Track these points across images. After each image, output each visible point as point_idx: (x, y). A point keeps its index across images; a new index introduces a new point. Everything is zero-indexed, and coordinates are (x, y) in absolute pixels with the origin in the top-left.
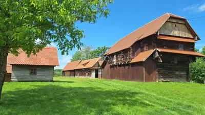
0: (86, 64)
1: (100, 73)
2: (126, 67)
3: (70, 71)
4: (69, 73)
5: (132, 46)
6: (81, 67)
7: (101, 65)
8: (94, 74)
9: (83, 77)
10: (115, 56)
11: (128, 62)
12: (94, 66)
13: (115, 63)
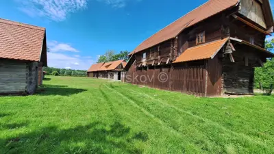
0: (108, 66)
1: (123, 76)
2: (163, 70)
3: (94, 72)
4: (92, 74)
5: (178, 36)
6: (103, 68)
7: (124, 67)
8: (116, 76)
9: (105, 79)
10: (145, 54)
11: (171, 61)
12: (117, 68)
13: (144, 64)
